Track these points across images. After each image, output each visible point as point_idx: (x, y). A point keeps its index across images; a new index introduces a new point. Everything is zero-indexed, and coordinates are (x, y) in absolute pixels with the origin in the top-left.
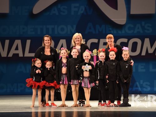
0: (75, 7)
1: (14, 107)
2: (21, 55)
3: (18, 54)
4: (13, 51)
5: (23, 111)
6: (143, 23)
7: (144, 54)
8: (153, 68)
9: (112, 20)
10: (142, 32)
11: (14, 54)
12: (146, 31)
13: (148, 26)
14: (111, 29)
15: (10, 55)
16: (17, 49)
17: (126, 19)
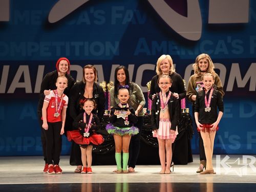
0: (118, 12)
1: (17, 176)
2: (29, 90)
3: (24, 89)
4: (16, 84)
5: (31, 182)
6: (229, 38)
7: (230, 88)
8: (245, 112)
9: (179, 33)
10: (226, 52)
11: (17, 89)
12: (234, 52)
13: (237, 44)
14: (176, 48)
15: (12, 90)
16: (22, 80)
17: (201, 32)
